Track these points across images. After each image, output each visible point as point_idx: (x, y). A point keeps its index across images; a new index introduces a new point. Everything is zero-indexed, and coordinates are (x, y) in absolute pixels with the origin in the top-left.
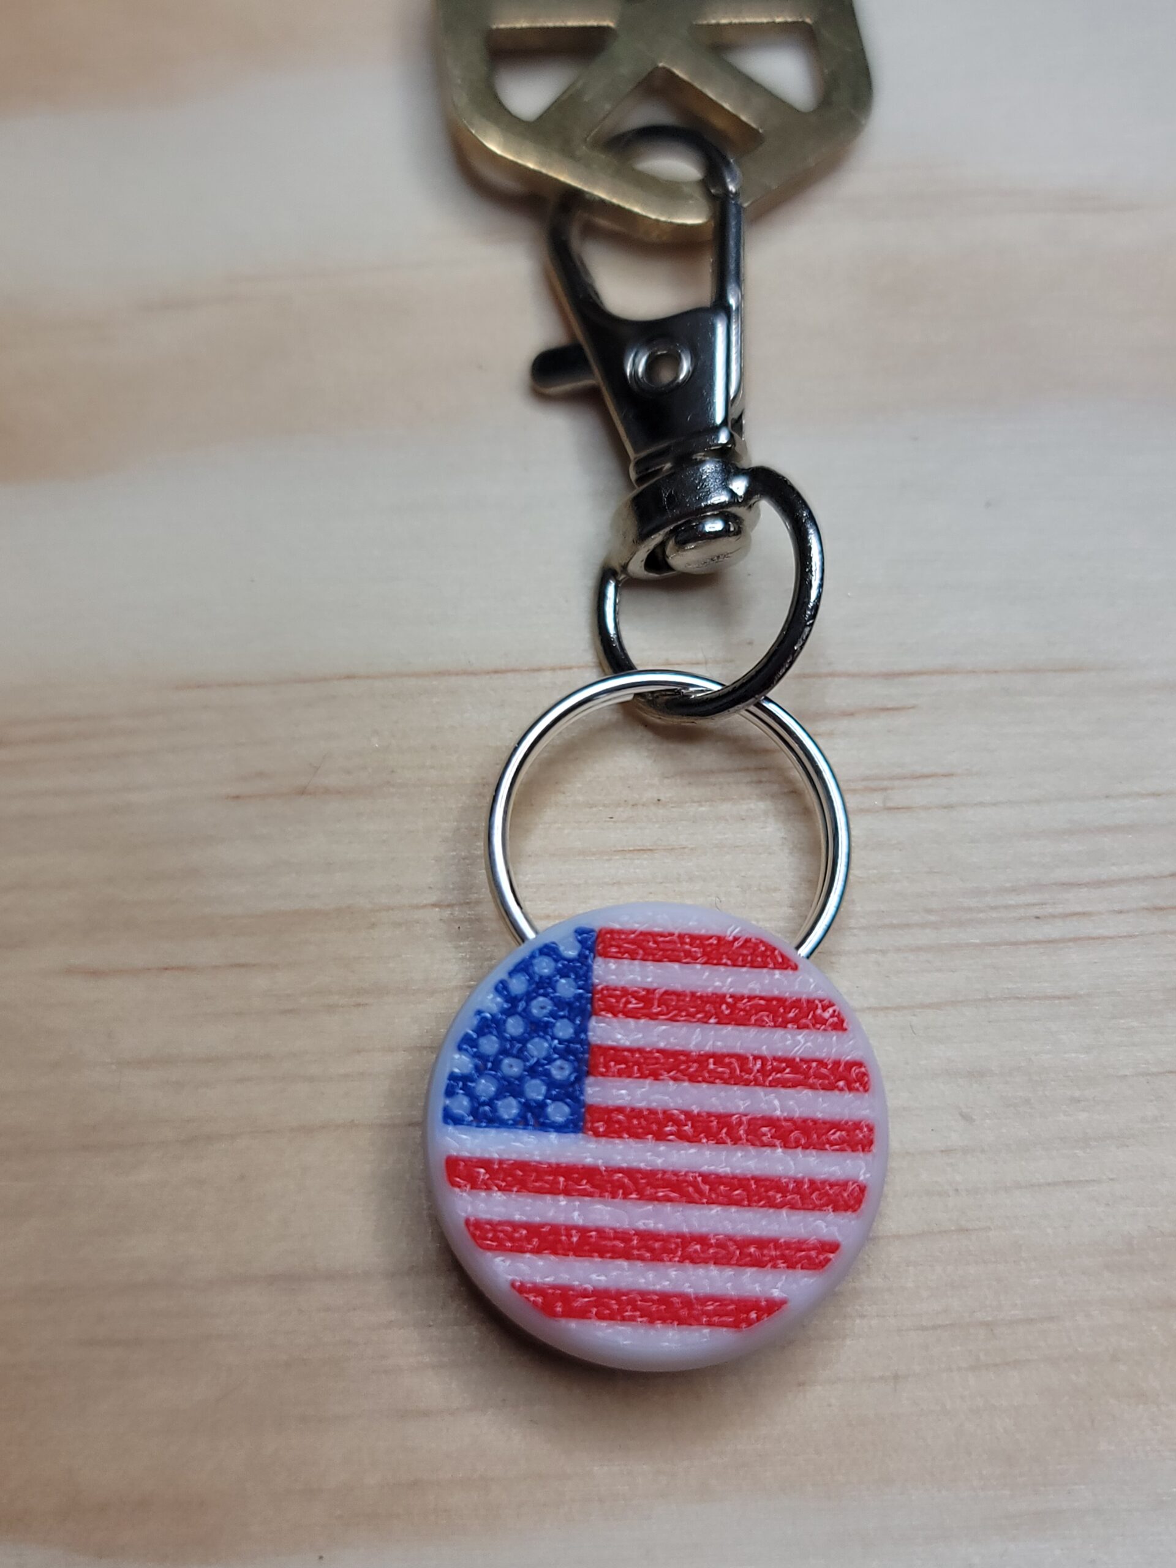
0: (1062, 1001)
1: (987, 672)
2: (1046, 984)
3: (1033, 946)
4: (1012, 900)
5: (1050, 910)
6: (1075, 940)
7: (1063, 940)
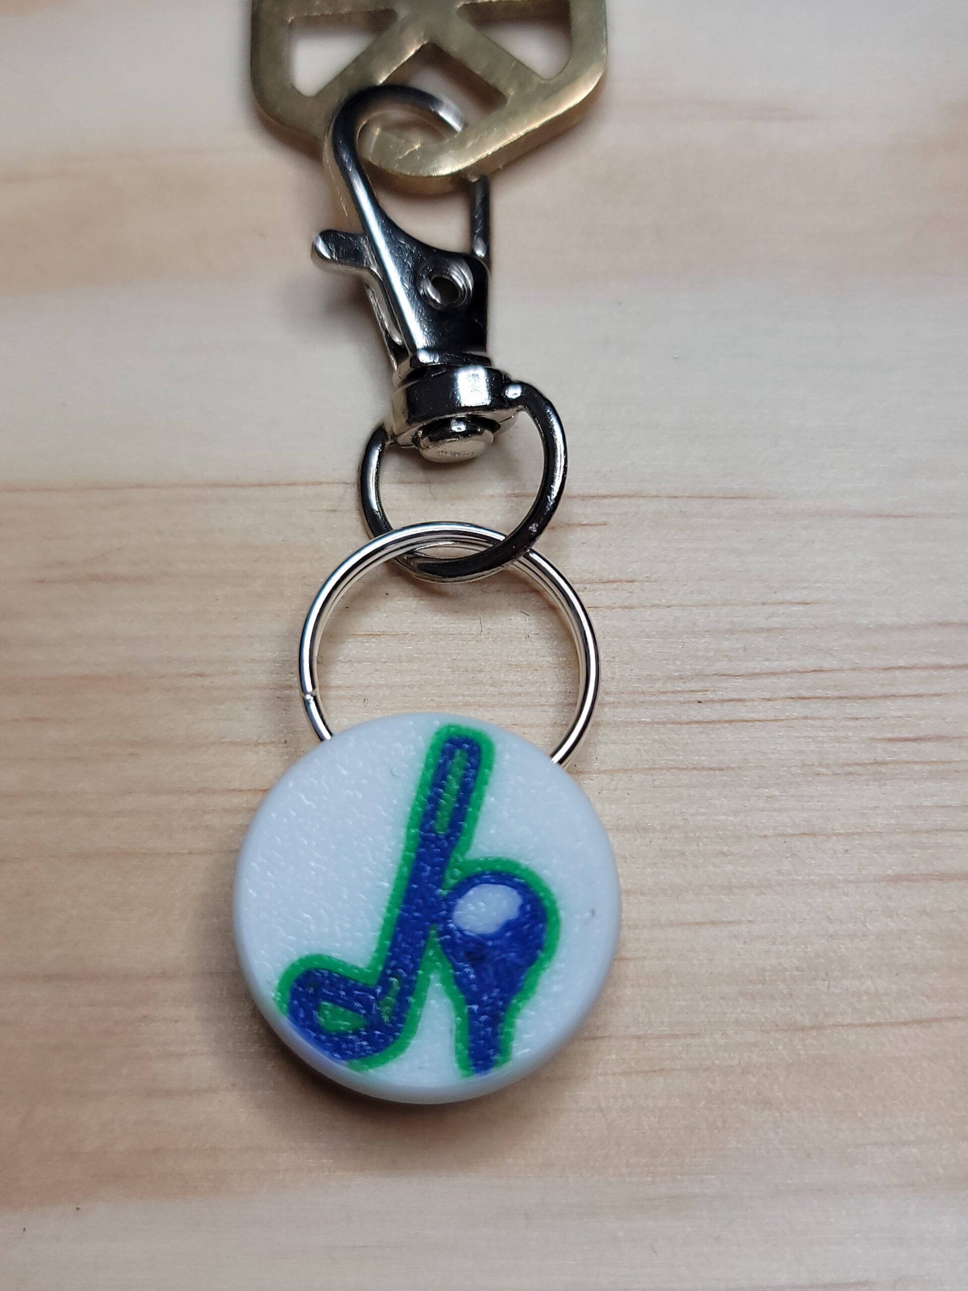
0: (717, 772)
1: (669, 497)
2: (703, 758)
3: (694, 726)
4: (680, 686)
5: (710, 696)
6: (731, 721)
7: (719, 722)
